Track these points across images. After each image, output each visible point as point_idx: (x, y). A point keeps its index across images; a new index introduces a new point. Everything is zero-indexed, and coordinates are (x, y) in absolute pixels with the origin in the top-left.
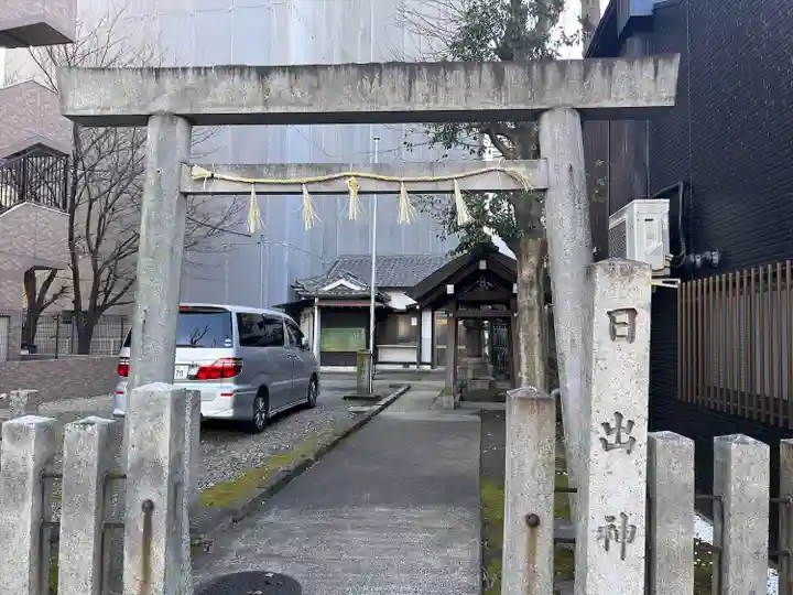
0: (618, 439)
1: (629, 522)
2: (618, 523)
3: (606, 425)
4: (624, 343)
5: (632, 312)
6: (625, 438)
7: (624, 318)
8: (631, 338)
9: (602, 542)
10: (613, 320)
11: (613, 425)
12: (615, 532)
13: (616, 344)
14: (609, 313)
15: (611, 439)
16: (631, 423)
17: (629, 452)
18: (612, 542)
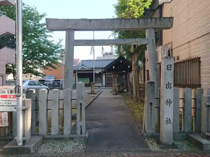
0: (169, 87)
1: (171, 100)
2: (169, 101)
3: (166, 84)
4: (169, 71)
5: (171, 65)
6: (170, 86)
7: (169, 66)
8: (171, 70)
9: (166, 104)
10: (168, 67)
11: (168, 84)
12: (169, 102)
13: (168, 71)
14: (167, 66)
15: (167, 87)
16: (171, 84)
17: (170, 89)
18: (168, 104)
